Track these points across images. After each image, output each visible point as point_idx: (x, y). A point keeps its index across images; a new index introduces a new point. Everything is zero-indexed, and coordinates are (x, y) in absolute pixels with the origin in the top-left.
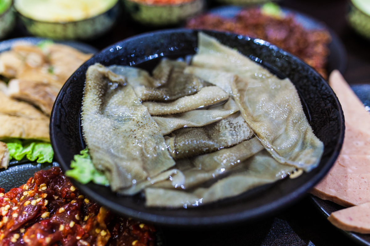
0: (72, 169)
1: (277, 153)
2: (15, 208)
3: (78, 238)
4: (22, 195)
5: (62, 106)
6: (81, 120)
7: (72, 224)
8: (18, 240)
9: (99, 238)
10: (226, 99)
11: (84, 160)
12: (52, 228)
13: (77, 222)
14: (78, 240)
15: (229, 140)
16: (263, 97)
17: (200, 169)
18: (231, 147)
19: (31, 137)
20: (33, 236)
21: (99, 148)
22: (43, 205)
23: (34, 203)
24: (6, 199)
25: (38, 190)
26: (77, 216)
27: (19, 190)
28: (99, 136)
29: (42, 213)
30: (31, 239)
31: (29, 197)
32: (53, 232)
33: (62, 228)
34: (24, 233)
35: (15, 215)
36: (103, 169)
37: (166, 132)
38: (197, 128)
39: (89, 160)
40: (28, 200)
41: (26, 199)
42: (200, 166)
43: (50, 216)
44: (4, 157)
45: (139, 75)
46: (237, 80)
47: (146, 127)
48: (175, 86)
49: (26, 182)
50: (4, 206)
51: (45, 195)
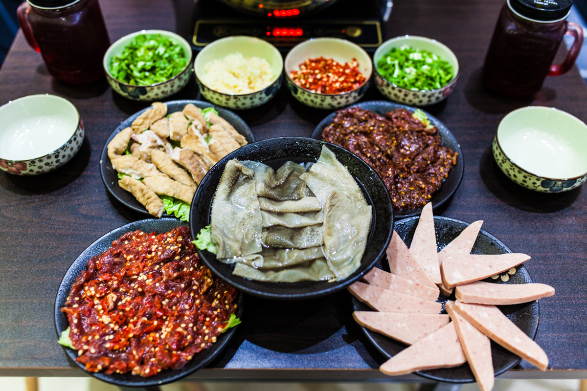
0: (197, 239)
1: (332, 262)
2: (160, 248)
3: (193, 279)
4: (166, 240)
5: (202, 189)
6: (213, 202)
7: (192, 269)
8: (158, 269)
9: (206, 283)
10: (319, 210)
11: (206, 233)
12: (179, 268)
13: (195, 269)
14: (193, 280)
15: (303, 244)
16: (345, 217)
17: (277, 258)
18: (303, 249)
19: (180, 198)
20: (167, 270)
21: (217, 227)
22: (177, 251)
23: (172, 248)
24: (156, 240)
25: (176, 240)
26: (196, 265)
27: (165, 236)
28: (220, 218)
29: (176, 256)
30: (166, 271)
31: (170, 243)
32: (179, 271)
33: (185, 269)
34: (163, 266)
35: (159, 253)
36: (215, 243)
37: (265, 226)
38: (287, 228)
39: (209, 234)
40: (169, 245)
41: (168, 244)
42: (278, 256)
43: (180, 260)
44: (160, 210)
45: (266, 171)
46: (334, 196)
47: (254, 219)
48: (287, 189)
49: (169, 231)
50: (154, 245)
51: (180, 245)
